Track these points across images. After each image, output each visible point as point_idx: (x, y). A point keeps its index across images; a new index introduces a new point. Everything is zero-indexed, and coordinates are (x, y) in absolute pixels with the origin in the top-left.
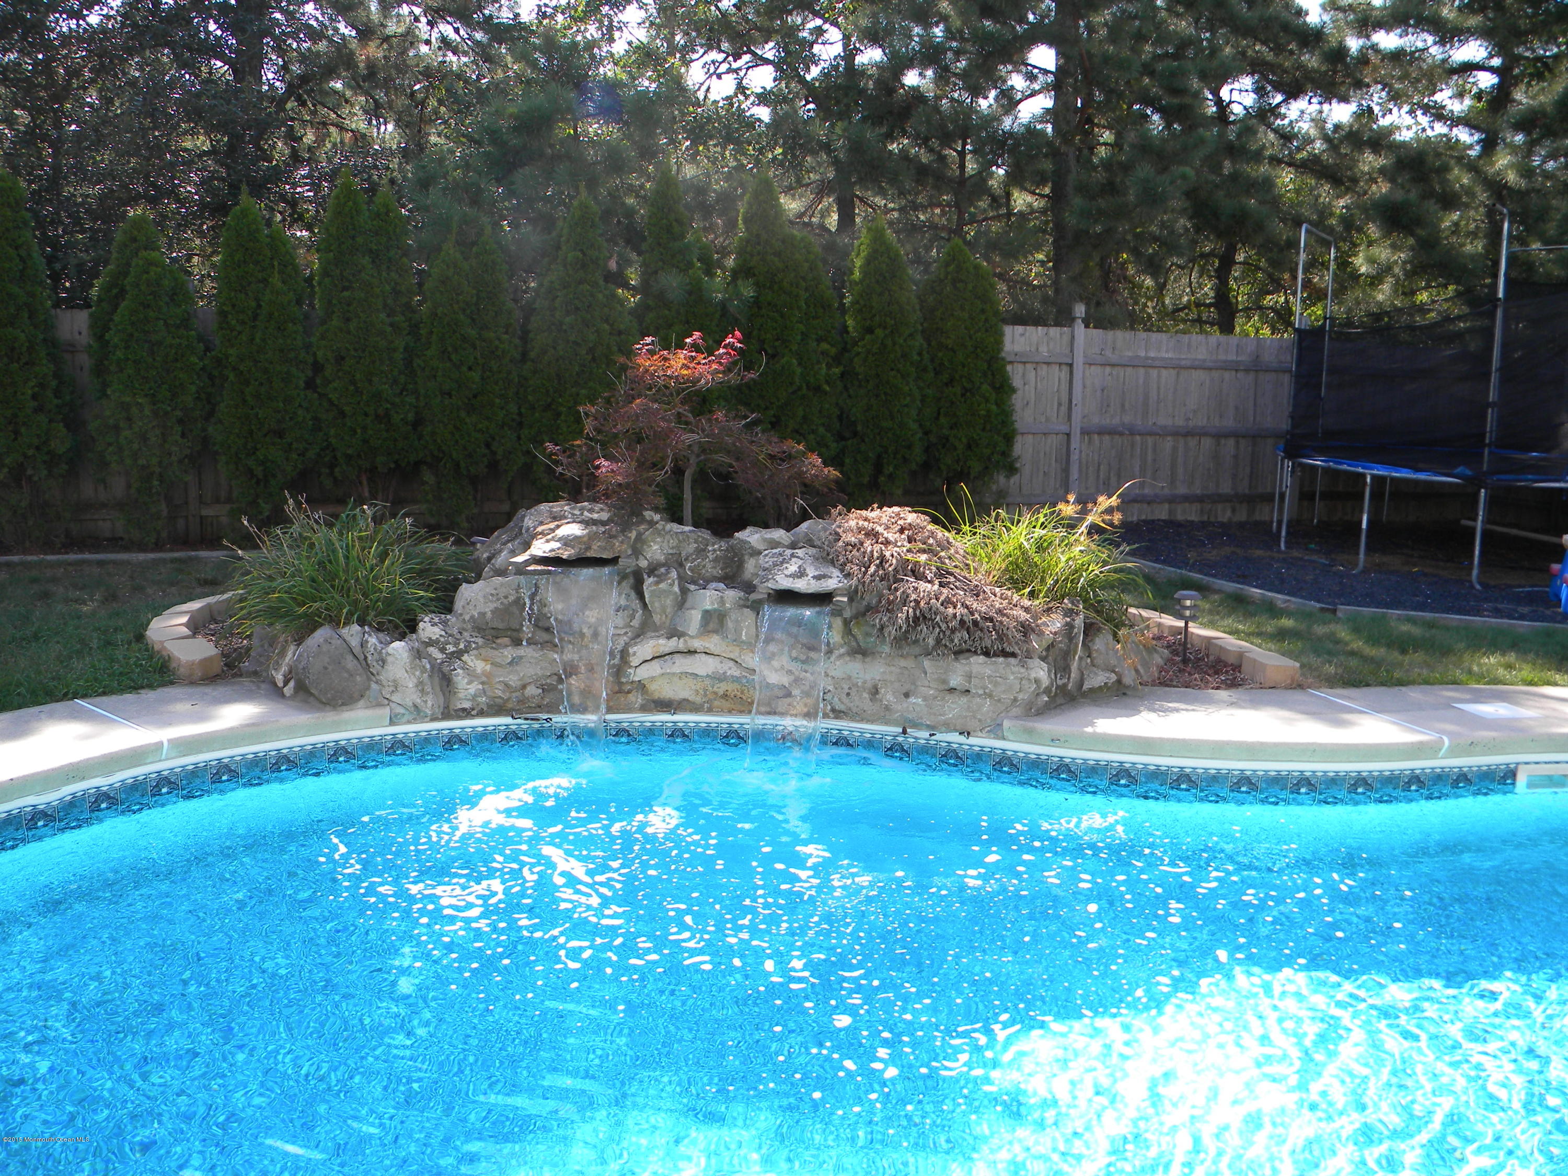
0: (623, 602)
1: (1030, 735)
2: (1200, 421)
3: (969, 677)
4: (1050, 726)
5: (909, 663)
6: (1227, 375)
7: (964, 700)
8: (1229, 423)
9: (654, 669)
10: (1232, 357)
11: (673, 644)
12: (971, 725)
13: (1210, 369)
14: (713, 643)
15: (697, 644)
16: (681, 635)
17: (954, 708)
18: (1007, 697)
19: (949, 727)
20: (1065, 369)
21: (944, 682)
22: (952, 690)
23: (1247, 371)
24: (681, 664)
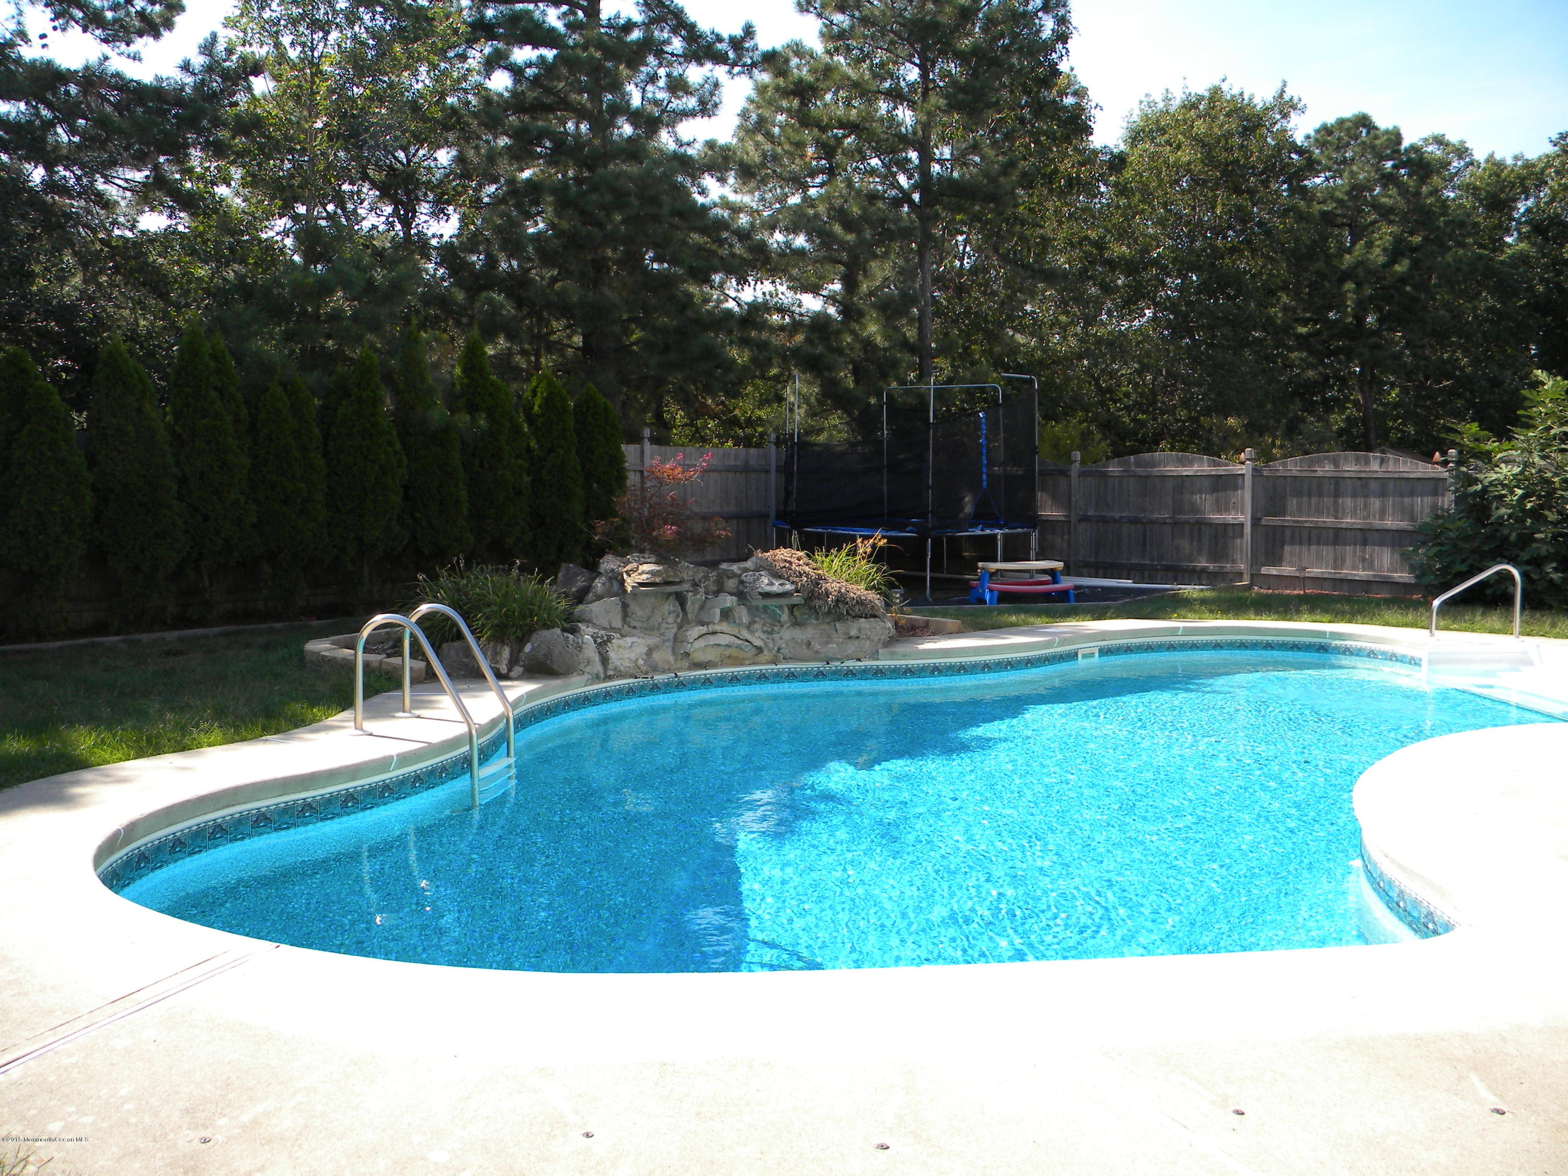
0: (671, 608)
1: (893, 656)
2: (716, 508)
3: (860, 630)
4: (901, 648)
5: (826, 627)
6: (731, 476)
7: (856, 642)
8: (732, 508)
9: (701, 643)
10: (732, 463)
11: (704, 629)
12: (860, 655)
13: (720, 471)
14: (724, 627)
15: (718, 628)
16: (708, 624)
17: (852, 647)
18: (876, 638)
19: (849, 658)
20: (638, 474)
21: (847, 634)
22: (850, 638)
23: (741, 472)
24: (713, 640)
